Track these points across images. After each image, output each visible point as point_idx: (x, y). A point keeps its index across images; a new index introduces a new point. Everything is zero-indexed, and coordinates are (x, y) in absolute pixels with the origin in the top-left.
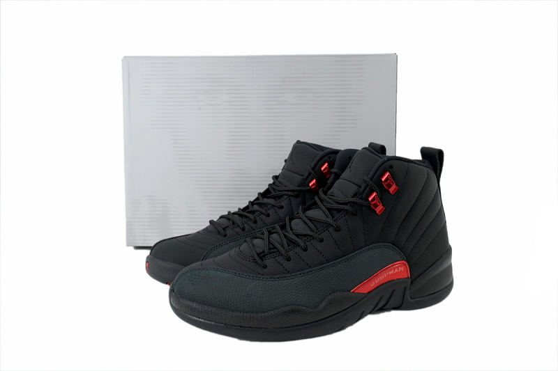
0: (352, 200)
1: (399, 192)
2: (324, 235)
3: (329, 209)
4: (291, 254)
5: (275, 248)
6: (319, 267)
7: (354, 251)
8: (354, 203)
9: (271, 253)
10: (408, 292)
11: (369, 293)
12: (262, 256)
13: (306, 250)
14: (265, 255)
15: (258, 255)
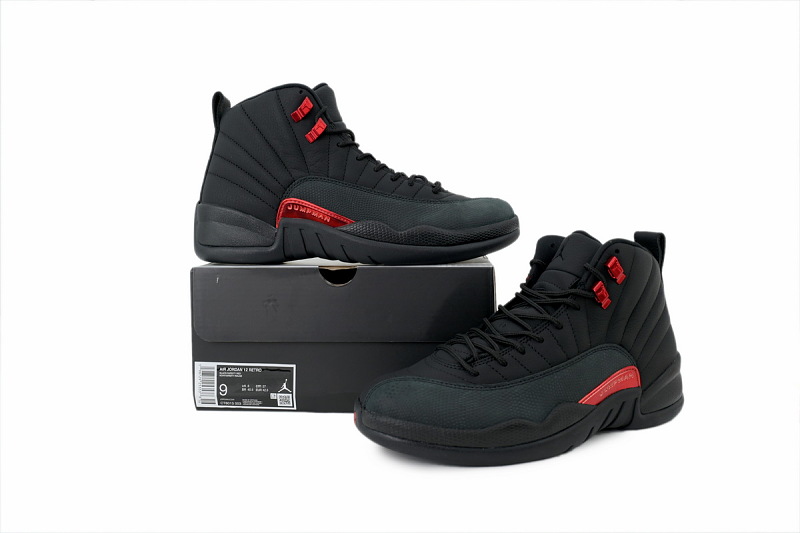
0: (573, 291)
1: (626, 282)
2: (544, 334)
3: (542, 305)
4: (506, 357)
5: (485, 351)
6: (542, 373)
7: (579, 353)
8: (575, 296)
9: (482, 358)
10: (638, 404)
11: (598, 404)
12: (471, 361)
13: (523, 353)
14: (474, 361)
15: (466, 360)
